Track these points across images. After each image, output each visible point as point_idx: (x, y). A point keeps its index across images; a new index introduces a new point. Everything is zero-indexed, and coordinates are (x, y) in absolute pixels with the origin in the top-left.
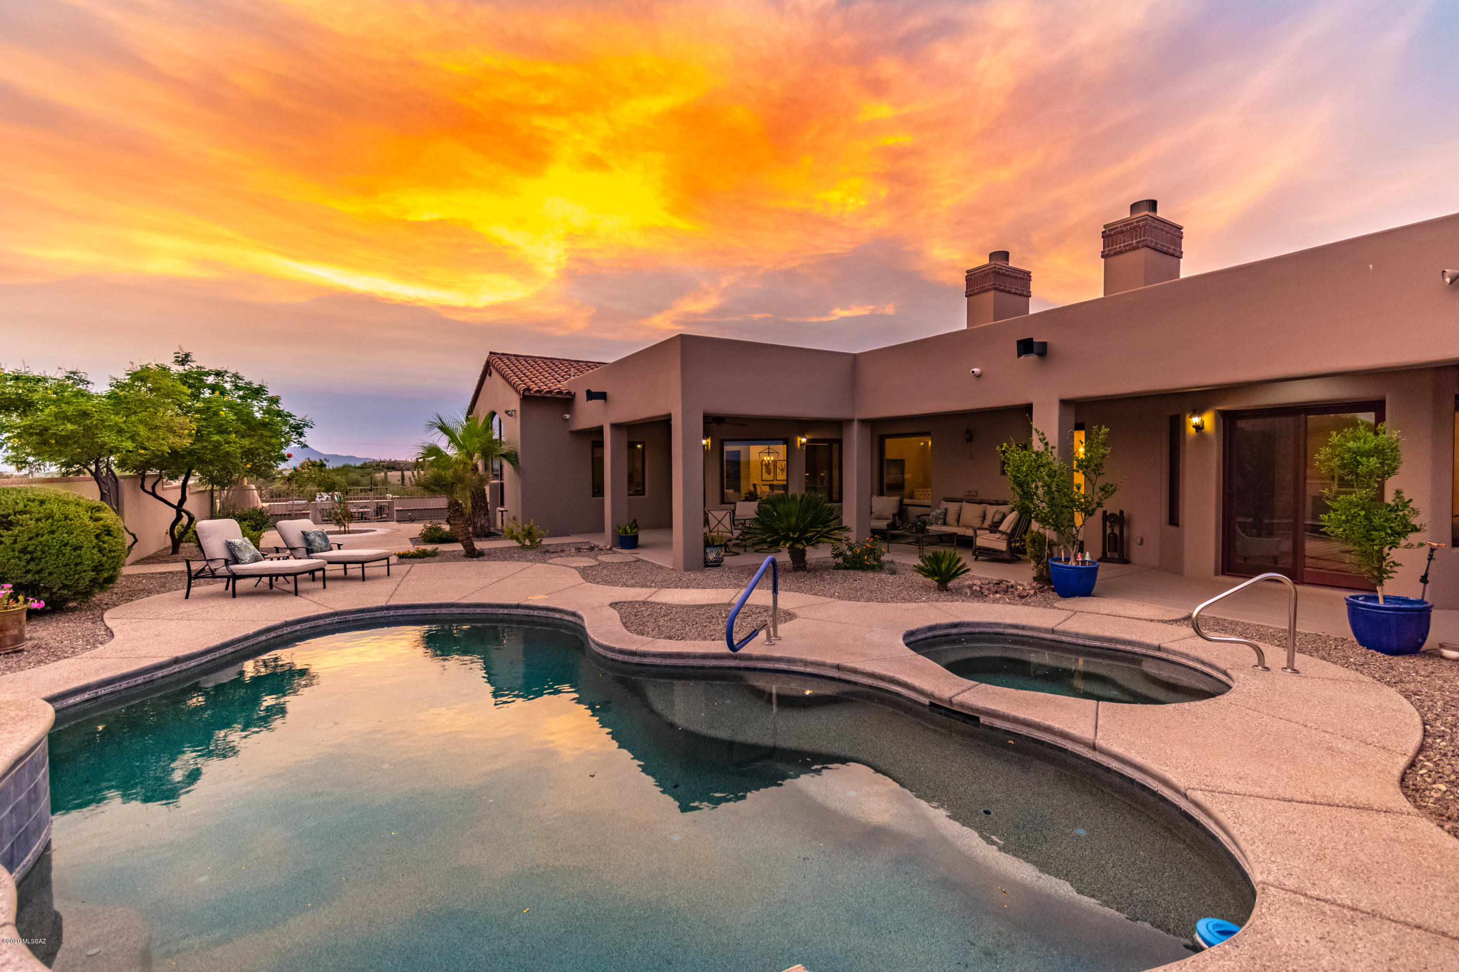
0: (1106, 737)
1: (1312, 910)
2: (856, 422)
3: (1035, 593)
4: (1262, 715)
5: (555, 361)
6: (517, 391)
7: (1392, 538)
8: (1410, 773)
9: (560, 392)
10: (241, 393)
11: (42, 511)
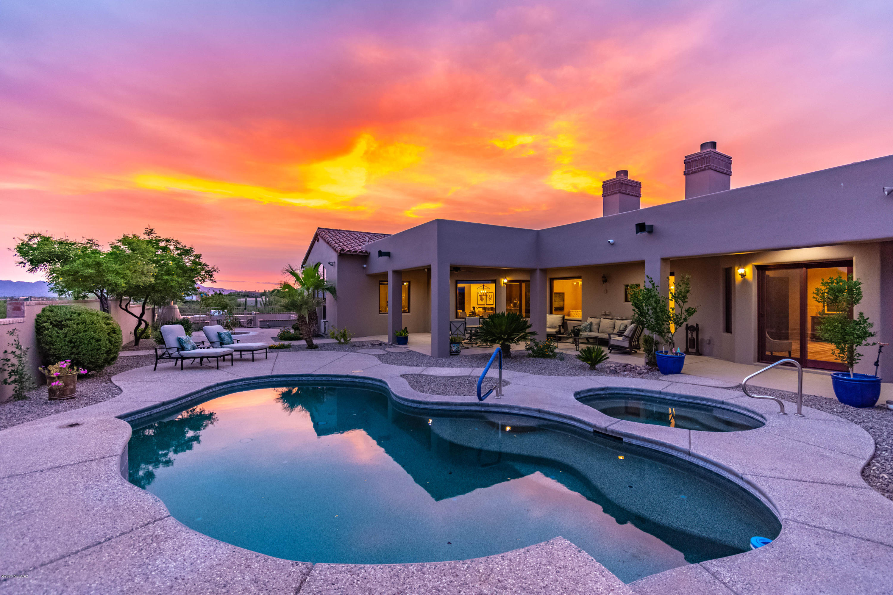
0: (696, 448)
1: (812, 532)
2: (538, 270)
3: (648, 372)
4: (783, 438)
5: (356, 233)
6: (336, 251)
7: (858, 340)
8: (867, 469)
9: (361, 252)
10: (179, 252)
11: (80, 319)
